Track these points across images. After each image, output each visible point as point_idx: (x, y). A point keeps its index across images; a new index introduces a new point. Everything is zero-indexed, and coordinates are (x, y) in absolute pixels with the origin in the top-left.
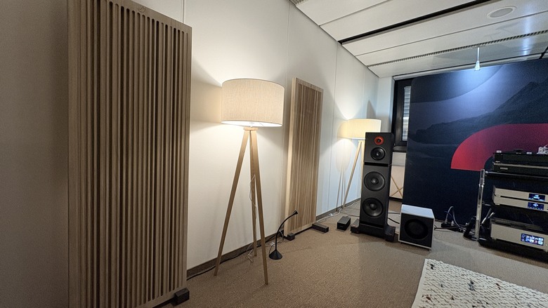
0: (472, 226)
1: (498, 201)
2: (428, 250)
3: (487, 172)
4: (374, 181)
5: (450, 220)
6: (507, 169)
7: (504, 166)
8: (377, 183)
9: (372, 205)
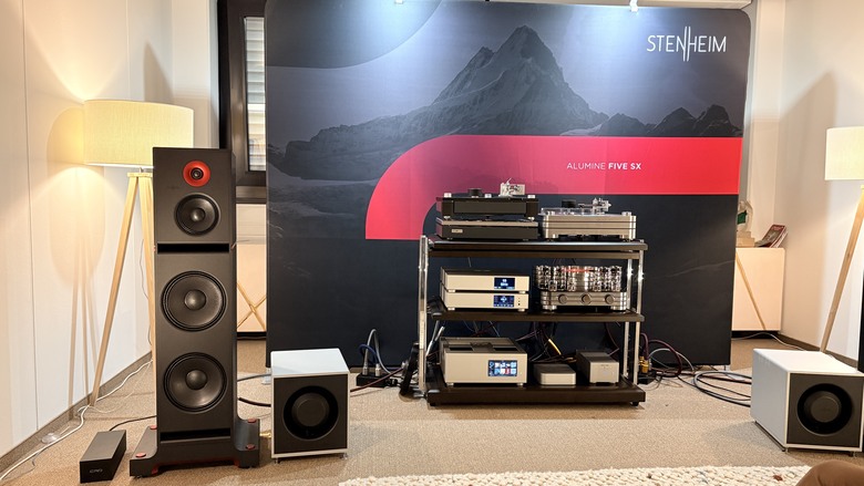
0: (413, 367)
1: (452, 301)
2: (340, 456)
3: (431, 242)
4: (192, 301)
5: (372, 364)
6: (461, 231)
7: (457, 226)
8: (202, 305)
9: (193, 375)
